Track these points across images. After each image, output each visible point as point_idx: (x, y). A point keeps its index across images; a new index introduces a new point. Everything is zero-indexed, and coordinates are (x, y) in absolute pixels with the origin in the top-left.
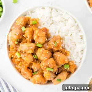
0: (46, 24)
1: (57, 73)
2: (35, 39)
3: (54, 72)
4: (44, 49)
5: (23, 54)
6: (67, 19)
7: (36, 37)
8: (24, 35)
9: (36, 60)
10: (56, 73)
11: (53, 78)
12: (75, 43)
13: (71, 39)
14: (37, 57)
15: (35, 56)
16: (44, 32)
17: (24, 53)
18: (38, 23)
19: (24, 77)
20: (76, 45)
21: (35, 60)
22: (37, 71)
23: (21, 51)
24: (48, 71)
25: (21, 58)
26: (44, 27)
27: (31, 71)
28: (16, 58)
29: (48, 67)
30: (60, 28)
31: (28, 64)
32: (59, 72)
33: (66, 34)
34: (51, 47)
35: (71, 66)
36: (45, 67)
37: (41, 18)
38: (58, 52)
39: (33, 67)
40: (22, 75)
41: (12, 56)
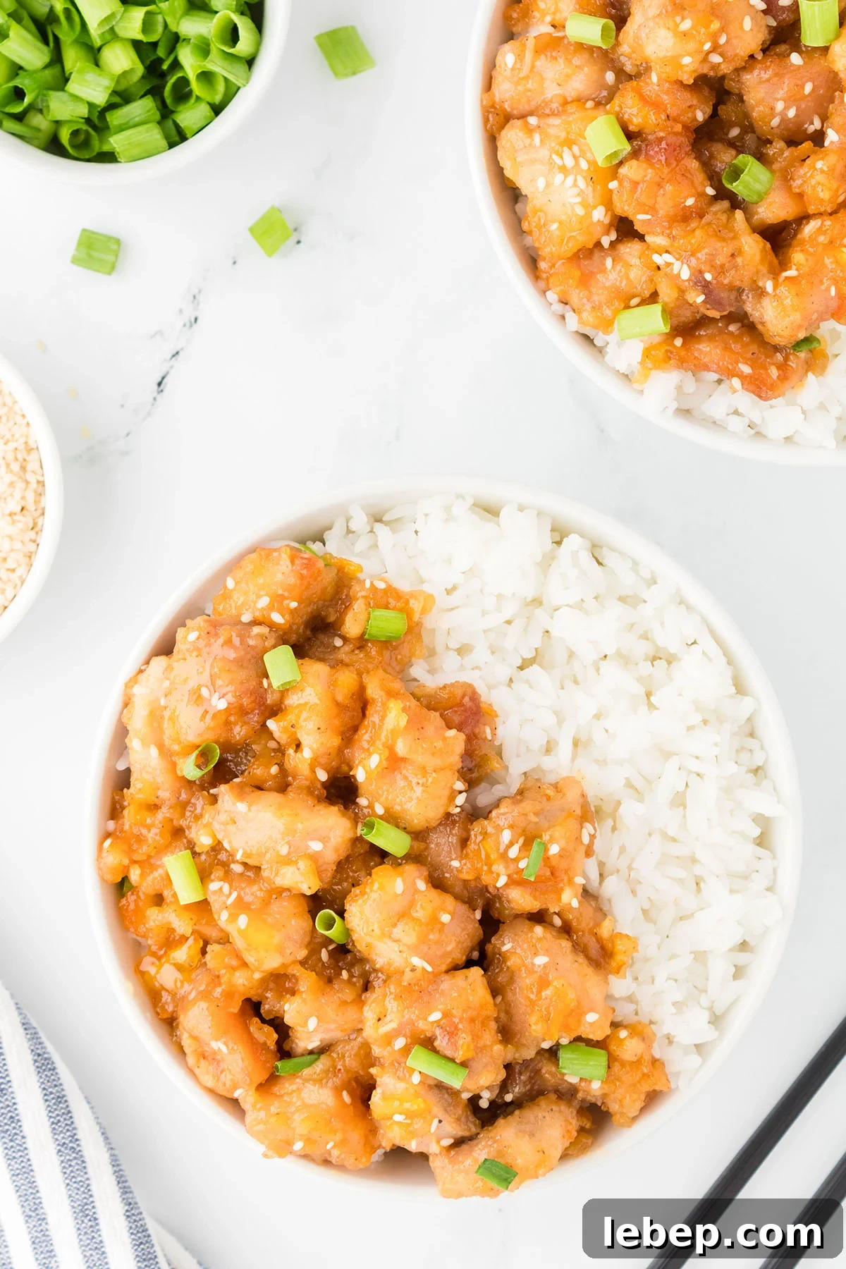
0: (480, 654)
1: (492, 1103)
2: (360, 775)
3: (466, 1096)
4: (422, 885)
5: (228, 876)
6: (673, 646)
7: (374, 761)
8: (271, 724)
9: (331, 953)
10: (484, 1104)
11: (447, 1142)
12: (698, 870)
13: (672, 832)
14: (348, 932)
15: (330, 925)
16: (453, 732)
17: (237, 868)
18: (414, 630)
19: (191, 1072)
20: (699, 890)
21: (324, 955)
22: (323, 1050)
23: (217, 848)
24: (416, 1079)
25: (203, 906)
26: (466, 677)
27: (268, 1036)
28: (159, 900)
29: (428, 1043)
30: (598, 716)
31: (257, 976)
32: (509, 1098)
33: (638, 782)
34: (486, 879)
35: (623, 1064)
36: (400, 1043)
37: (449, 592)
38: (539, 930)
39: (291, 1011)
40: (181, 1051)
41: (127, 868)
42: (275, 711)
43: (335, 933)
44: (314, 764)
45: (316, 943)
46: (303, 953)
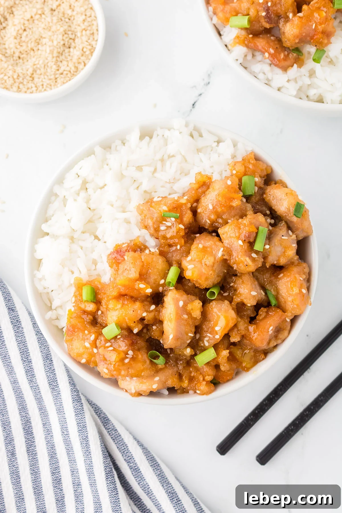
1: (272, 218)
2: (149, 291)
3: (271, 228)
4: (189, 258)
5: (201, 339)
6: (80, 181)
8: (135, 331)
9: (224, 292)
10: (273, 221)
11: (290, 232)
12: (166, 157)
13: (152, 169)
14: (214, 286)
15: (213, 293)
16: (126, 257)
17: (198, 336)
18: (89, 283)
19: (284, 341)
20: (173, 156)
21: (226, 294)
22: (263, 288)
23: (190, 345)
24: (267, 247)
25: (216, 347)
26: (105, 259)
27: (263, 311)
28: (217, 367)
29: (251, 244)
30: (112, 206)
31: (239, 320)
32: (268, 212)
33: (136, 185)
34: (182, 233)
35: (245, 171)
36: (254, 255)
37: (73, 273)
38: (199, 210)
39: (250, 303)
40: (276, 347)
41: (207, 382)
42: (130, 330)
43: (216, 291)
44: (149, 312)
45: (221, 298)
46: (226, 302)
